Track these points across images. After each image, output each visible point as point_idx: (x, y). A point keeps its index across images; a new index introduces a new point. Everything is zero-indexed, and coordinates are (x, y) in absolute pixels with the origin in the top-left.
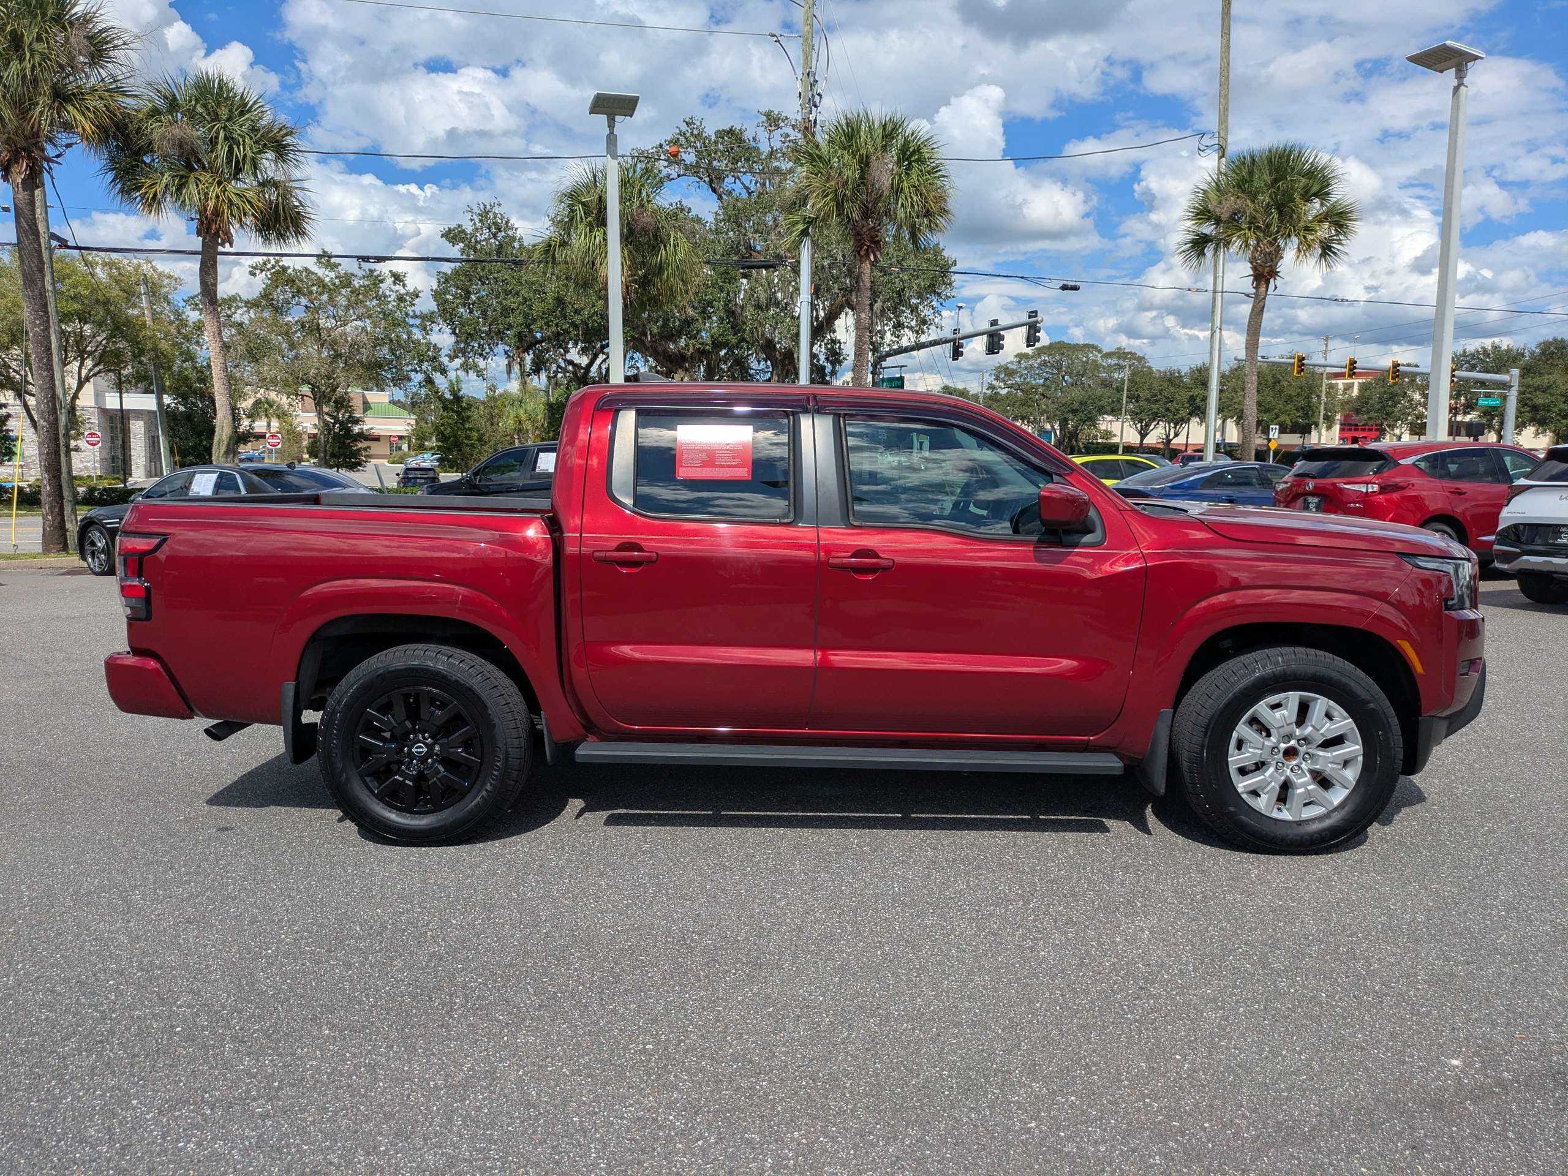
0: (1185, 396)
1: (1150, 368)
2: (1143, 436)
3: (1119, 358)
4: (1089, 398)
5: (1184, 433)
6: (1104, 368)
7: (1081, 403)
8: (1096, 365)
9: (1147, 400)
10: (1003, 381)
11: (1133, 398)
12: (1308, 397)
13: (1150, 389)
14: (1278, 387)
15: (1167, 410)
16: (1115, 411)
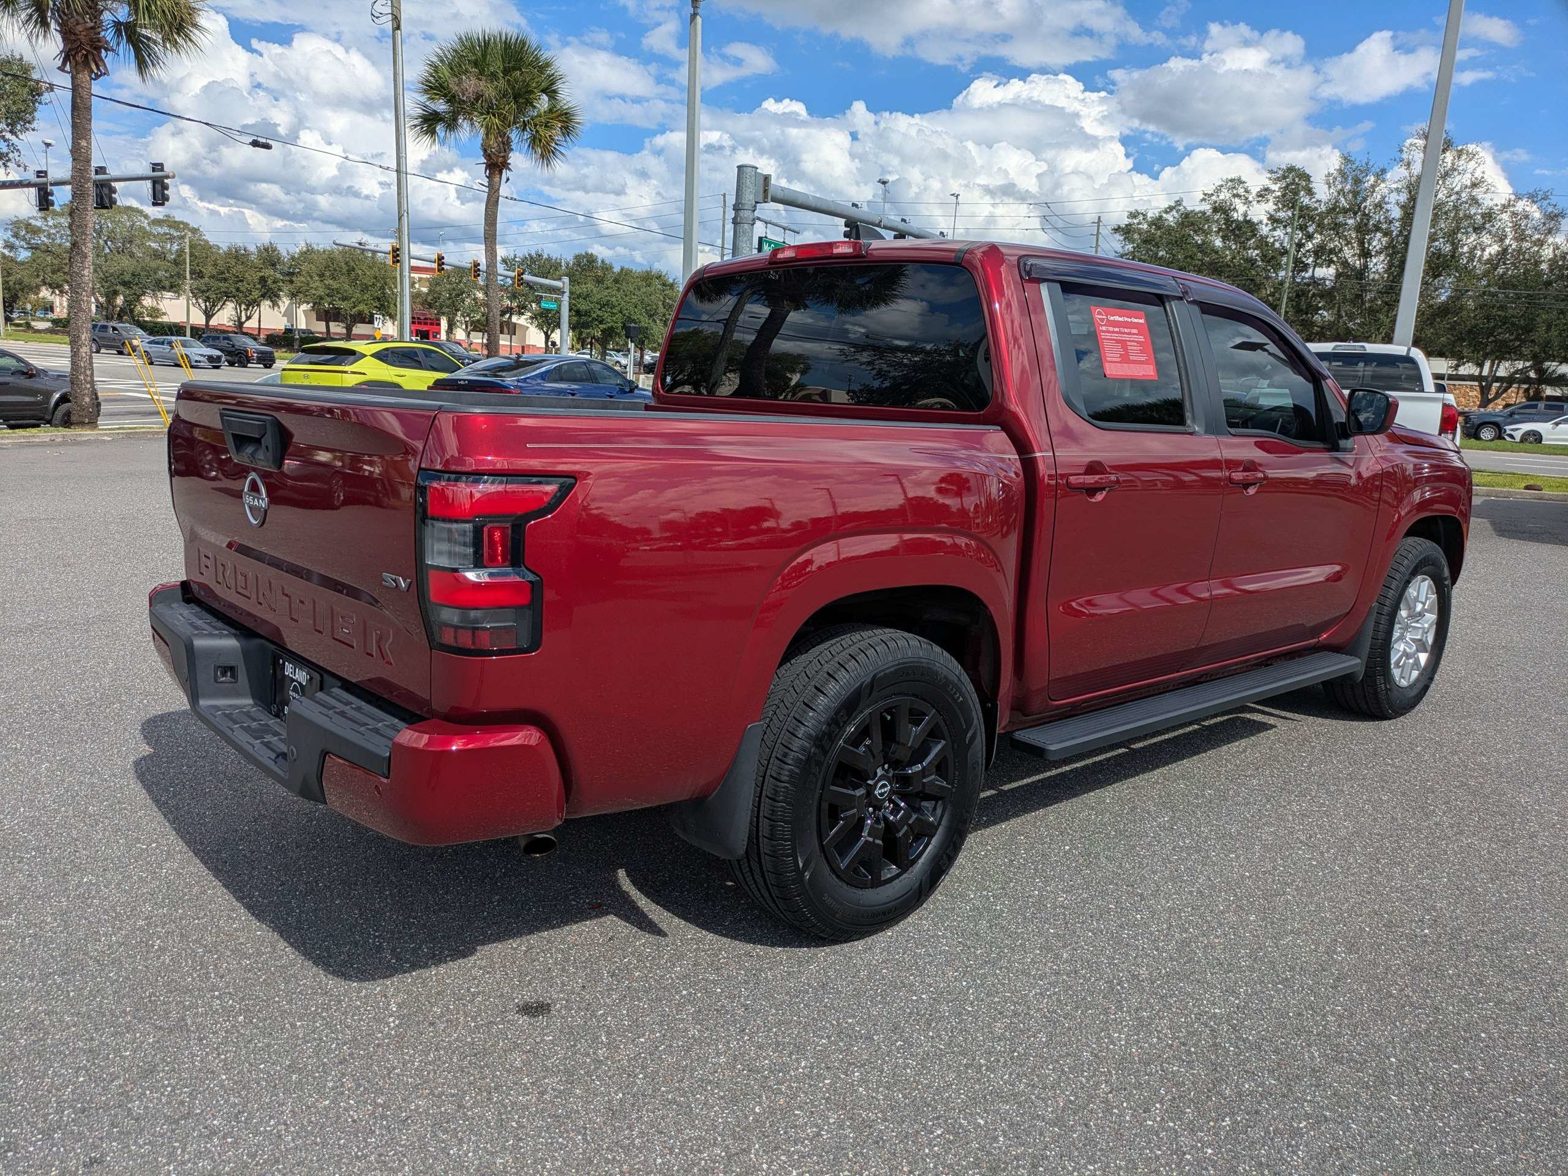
0: (253, 276)
1: (207, 242)
2: (209, 316)
3: (170, 227)
4: (143, 268)
5: (256, 316)
6: (154, 236)
7: (133, 275)
8: (147, 235)
9: (212, 277)
10: (24, 239)
11: (198, 274)
12: (382, 288)
13: (215, 265)
14: (353, 275)
15: (238, 290)
16: (174, 287)
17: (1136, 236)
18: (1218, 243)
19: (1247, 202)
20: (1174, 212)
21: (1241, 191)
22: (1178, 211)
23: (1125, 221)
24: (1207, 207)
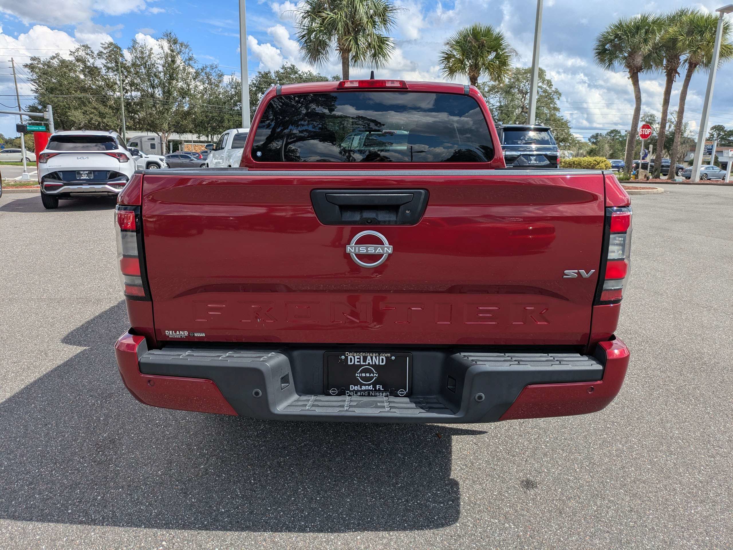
17: (37, 70)
18: (82, 77)
19: (93, 57)
20: (56, 59)
21: (89, 52)
22: (58, 59)
23: (29, 62)
24: (72, 58)
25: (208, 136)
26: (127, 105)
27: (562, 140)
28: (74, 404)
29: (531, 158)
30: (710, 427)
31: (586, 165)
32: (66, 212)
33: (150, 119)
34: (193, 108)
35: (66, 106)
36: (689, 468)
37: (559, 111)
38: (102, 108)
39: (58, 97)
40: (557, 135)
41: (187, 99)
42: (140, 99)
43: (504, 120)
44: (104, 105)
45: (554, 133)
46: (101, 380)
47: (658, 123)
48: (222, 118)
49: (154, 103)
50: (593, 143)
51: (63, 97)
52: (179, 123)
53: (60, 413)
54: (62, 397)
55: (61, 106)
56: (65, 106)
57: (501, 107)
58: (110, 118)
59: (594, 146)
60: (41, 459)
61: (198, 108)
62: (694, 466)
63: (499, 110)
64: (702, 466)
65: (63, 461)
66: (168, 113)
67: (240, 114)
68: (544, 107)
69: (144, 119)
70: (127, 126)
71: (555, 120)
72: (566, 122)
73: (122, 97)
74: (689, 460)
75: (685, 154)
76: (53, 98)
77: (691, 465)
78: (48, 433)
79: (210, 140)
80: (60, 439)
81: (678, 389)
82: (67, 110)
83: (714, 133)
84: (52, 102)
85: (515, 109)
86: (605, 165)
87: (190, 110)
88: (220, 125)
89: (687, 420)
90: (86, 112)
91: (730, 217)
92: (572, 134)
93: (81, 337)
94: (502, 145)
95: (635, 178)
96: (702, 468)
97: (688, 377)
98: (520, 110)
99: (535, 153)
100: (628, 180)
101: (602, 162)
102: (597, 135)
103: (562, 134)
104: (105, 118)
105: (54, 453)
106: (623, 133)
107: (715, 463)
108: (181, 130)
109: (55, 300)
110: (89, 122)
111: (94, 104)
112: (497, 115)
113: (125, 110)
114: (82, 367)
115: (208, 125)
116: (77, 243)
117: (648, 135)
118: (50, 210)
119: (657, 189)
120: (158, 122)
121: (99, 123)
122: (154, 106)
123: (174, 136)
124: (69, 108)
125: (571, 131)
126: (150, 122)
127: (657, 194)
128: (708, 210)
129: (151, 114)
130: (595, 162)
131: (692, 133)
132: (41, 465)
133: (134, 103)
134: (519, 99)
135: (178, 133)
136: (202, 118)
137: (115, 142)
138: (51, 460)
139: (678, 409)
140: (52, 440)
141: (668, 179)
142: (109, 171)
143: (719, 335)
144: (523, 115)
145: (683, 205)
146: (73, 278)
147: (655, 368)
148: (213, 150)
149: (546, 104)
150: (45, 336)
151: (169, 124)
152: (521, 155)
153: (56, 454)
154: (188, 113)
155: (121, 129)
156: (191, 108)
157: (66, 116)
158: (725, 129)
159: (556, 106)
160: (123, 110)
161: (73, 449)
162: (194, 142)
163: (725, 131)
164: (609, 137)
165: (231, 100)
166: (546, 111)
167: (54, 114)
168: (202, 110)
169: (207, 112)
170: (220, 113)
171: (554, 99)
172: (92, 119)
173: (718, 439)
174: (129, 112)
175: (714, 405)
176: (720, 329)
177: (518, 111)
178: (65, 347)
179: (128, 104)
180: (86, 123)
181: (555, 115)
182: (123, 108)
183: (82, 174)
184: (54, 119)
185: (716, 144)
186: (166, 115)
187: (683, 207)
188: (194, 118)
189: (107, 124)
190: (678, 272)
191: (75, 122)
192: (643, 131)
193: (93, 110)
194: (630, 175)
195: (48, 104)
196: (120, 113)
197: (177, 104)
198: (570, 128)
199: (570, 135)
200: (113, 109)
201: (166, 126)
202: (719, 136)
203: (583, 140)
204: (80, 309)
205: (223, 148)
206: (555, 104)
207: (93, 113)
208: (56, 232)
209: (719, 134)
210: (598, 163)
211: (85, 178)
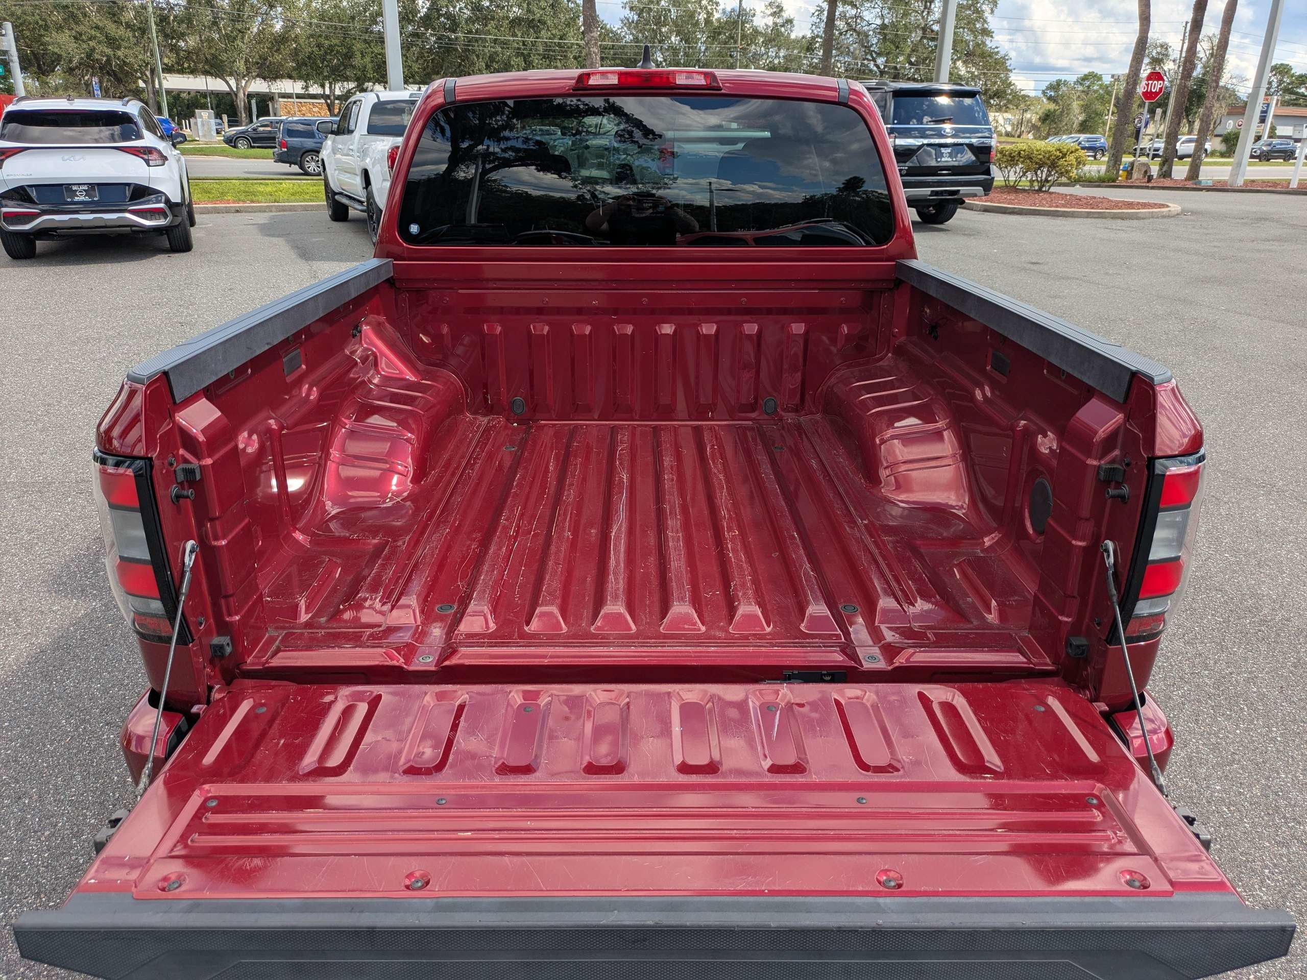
25: (323, 86)
26: (161, 20)
27: (995, 95)
28: (75, 744)
29: (943, 150)
30: (1278, 774)
31: (1041, 159)
32: (52, 268)
33: (207, 53)
34: (292, 27)
35: (40, 22)
36: (1243, 873)
37: (992, 37)
38: (111, 27)
39: (22, 5)
40: (986, 84)
41: (279, 9)
42: (186, 8)
43: (888, 54)
44: (115, 22)
45: (980, 80)
46: (127, 685)
47: (1174, 61)
48: (350, 48)
49: (215, 18)
50: (1050, 98)
51: (31, 5)
52: (266, 59)
53: (47, 767)
54: (51, 727)
55: (30, 24)
56: (37, 23)
57: (883, 27)
58: (129, 48)
59: (1052, 106)
60: (10, 884)
61: (302, 28)
62: (1251, 867)
63: (880, 33)
64: (1267, 867)
65: (54, 889)
66: (243, 38)
67: (381, 40)
68: (964, 28)
69: (197, 51)
70: (165, 64)
71: (983, 55)
72: (1003, 58)
73: (150, 5)
74: (1241, 854)
75: (1218, 122)
76: (13, 8)
77: (1246, 867)
78: (23, 819)
79: (327, 92)
80: (47, 833)
81: (1218, 684)
82: (42, 32)
83: (1273, 78)
84: (12, 14)
85: (910, 32)
86: (1077, 159)
87: (286, 32)
88: (346, 62)
89: (1237, 757)
90: (81, 35)
91: (1302, 271)
92: (1013, 82)
93: (86, 577)
94: (889, 126)
95: (1127, 178)
96: (1267, 871)
97: (1235, 654)
98: (920, 33)
99: (949, 141)
100: (1114, 181)
101: (1072, 152)
102: (1059, 83)
103: (995, 83)
104: (119, 48)
105: (35, 869)
106: (1107, 80)
107: (1290, 861)
108: (271, 73)
109: (34, 486)
110: (89, 56)
111: (95, 18)
112: (876, 44)
113: (157, 32)
114: (88, 651)
115: (323, 63)
116: (74, 343)
117: (1157, 94)
118: (19, 262)
119: (1168, 206)
120: (224, 57)
121: (109, 60)
122: (215, 23)
123: (258, 86)
124: (46, 28)
125: (1014, 78)
126: (209, 57)
127: (1169, 217)
128: (1262, 256)
129: (210, 40)
130: (1058, 153)
131: (1234, 81)
132: (9, 898)
133: (175, 17)
134: (917, 12)
135: (264, 78)
136: (310, 50)
137: (135, 123)
138: (30, 885)
139: (1219, 731)
140: (30, 837)
141: (1186, 180)
142: (129, 185)
143: (1289, 551)
144: (924, 45)
145: (1216, 244)
146: (68, 432)
147: (1174, 634)
148: (332, 132)
149: (969, 23)
150: (16, 575)
151: (247, 61)
152: (923, 145)
153: (39, 870)
154: (281, 40)
155: (153, 71)
156: (288, 29)
157: (41, 44)
158: (1293, 72)
159: (986, 26)
160: (154, 31)
161: (74, 858)
162: (299, 96)
163: (1293, 76)
164: (1081, 88)
165: (365, 12)
166: (968, 37)
167: (17, 40)
168: (309, 32)
169: (320, 36)
170: (345, 38)
171: (983, 11)
172: (93, 50)
173: (1293, 802)
174: (166, 36)
175: (1283, 720)
176: (1290, 538)
177: (916, 36)
178: (53, 604)
179: (163, 20)
180: (82, 58)
181: (984, 43)
182: (154, 27)
183: (76, 191)
184: (18, 50)
185: (1275, 102)
186: (240, 44)
187: (1216, 249)
188: (295, 49)
189: (124, 62)
190: (1211, 403)
191: (60, 56)
192: (1148, 85)
193: (93, 33)
194: (1118, 172)
195: (5, 20)
196: (149, 38)
197: (260, 19)
198: (1011, 71)
199: (1010, 84)
200: (134, 31)
201: (240, 65)
202: (1280, 85)
203: (1032, 94)
204: (84, 507)
205: (350, 132)
206: (985, 21)
207: (95, 37)
208: (33, 318)
209: (1280, 82)
210: (1064, 155)
211: (82, 198)
